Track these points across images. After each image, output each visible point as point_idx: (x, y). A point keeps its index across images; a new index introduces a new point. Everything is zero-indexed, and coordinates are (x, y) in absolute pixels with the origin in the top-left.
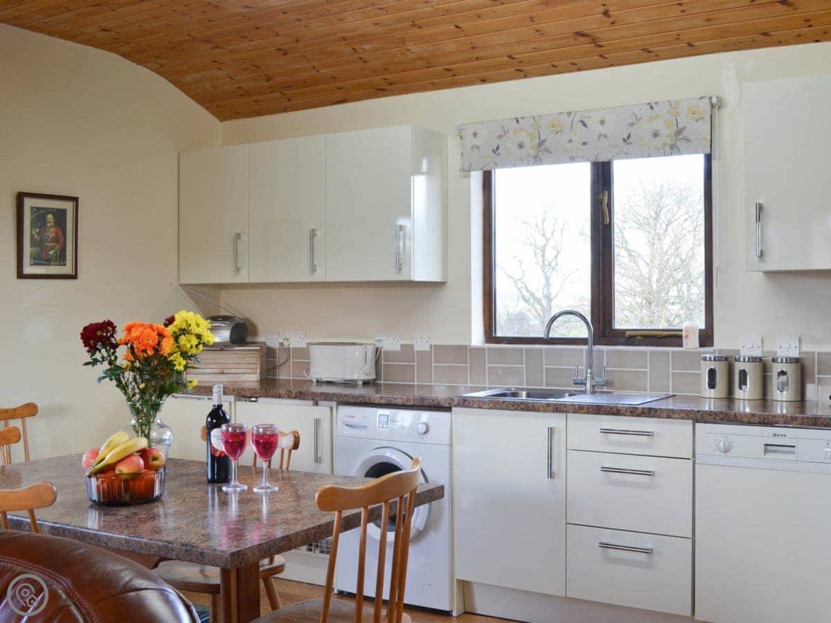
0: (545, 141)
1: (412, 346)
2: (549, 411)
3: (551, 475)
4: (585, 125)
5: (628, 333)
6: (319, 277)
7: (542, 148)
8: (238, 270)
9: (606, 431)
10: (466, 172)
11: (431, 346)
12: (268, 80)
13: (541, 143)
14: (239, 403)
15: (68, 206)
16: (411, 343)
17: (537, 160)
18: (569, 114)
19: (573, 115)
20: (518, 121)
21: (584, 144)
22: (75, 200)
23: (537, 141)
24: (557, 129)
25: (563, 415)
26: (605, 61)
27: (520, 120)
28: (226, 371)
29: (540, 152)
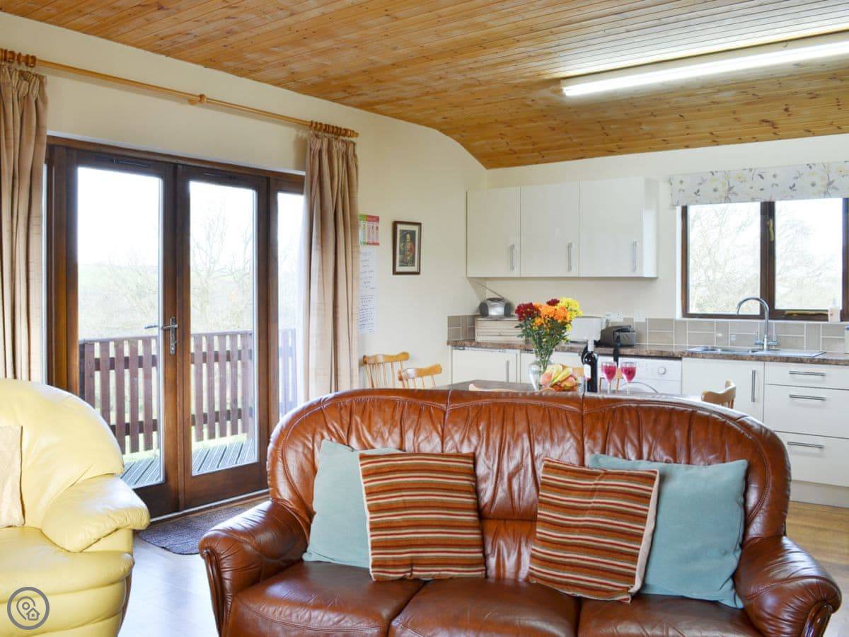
0: (732, 187)
1: (632, 319)
2: (753, 360)
3: (754, 400)
4: (762, 177)
5: (787, 312)
6: (573, 273)
7: (731, 192)
8: (513, 268)
9: (792, 373)
10: (673, 206)
11: (646, 319)
12: (533, 145)
13: (730, 189)
14: (523, 354)
15: (415, 228)
16: (632, 317)
17: (727, 200)
18: (751, 170)
19: (753, 171)
20: (713, 174)
21: (762, 190)
22: (419, 224)
23: (727, 188)
24: (742, 180)
25: (762, 363)
26: (777, 136)
27: (715, 174)
28: (502, 334)
29: (729, 195)
